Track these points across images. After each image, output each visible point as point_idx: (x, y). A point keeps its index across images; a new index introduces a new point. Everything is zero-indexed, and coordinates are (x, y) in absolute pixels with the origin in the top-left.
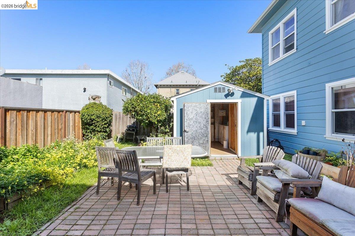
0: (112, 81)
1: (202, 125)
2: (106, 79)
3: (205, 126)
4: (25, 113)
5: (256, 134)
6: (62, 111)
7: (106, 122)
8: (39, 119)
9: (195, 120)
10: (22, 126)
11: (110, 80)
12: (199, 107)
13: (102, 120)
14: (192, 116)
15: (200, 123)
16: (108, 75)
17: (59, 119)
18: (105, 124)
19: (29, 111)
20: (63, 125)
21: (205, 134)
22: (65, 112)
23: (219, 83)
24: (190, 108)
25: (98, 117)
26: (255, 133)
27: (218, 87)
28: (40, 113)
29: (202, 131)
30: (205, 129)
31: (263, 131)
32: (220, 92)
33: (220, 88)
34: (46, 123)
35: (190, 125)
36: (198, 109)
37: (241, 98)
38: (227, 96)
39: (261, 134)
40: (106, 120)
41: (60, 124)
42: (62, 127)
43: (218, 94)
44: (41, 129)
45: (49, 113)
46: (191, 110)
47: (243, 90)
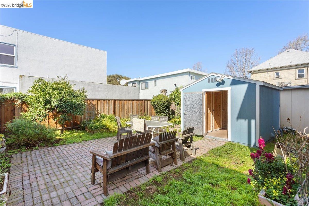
0: (193, 76)
1: (197, 110)
2: (188, 75)
3: (199, 111)
4: (123, 102)
5: (247, 121)
6: (143, 100)
7: (163, 106)
8: (129, 104)
9: (191, 106)
10: (122, 107)
11: (191, 76)
12: (194, 95)
13: (161, 105)
14: (189, 103)
15: (195, 108)
16: (189, 72)
17: (141, 104)
18: (163, 108)
19: (124, 100)
20: (143, 108)
21: (199, 118)
22: (144, 100)
23: (212, 74)
24: (187, 97)
25: (158, 103)
26: (245, 120)
27: (210, 78)
28: (130, 101)
29: (197, 115)
30: (199, 113)
31: (254, 118)
32: (212, 82)
33: (212, 79)
34: (133, 106)
35: (188, 110)
36: (193, 97)
37: (231, 86)
38: (218, 85)
39: (253, 122)
40: (163, 105)
41: (141, 107)
42: (142, 109)
43: (211, 84)
44: (131, 109)
45: (135, 102)
46: (188, 99)
47: (232, 78)
